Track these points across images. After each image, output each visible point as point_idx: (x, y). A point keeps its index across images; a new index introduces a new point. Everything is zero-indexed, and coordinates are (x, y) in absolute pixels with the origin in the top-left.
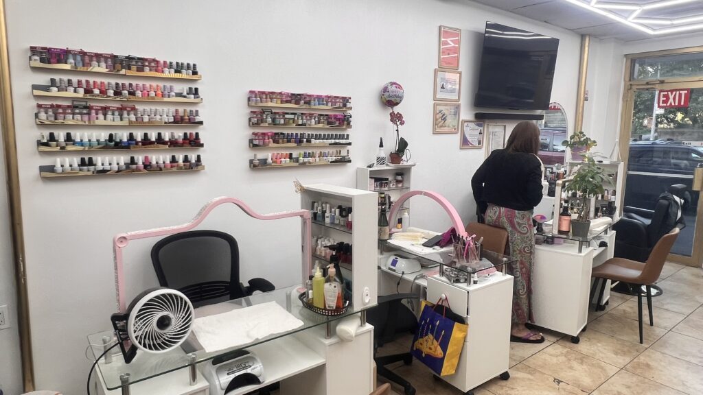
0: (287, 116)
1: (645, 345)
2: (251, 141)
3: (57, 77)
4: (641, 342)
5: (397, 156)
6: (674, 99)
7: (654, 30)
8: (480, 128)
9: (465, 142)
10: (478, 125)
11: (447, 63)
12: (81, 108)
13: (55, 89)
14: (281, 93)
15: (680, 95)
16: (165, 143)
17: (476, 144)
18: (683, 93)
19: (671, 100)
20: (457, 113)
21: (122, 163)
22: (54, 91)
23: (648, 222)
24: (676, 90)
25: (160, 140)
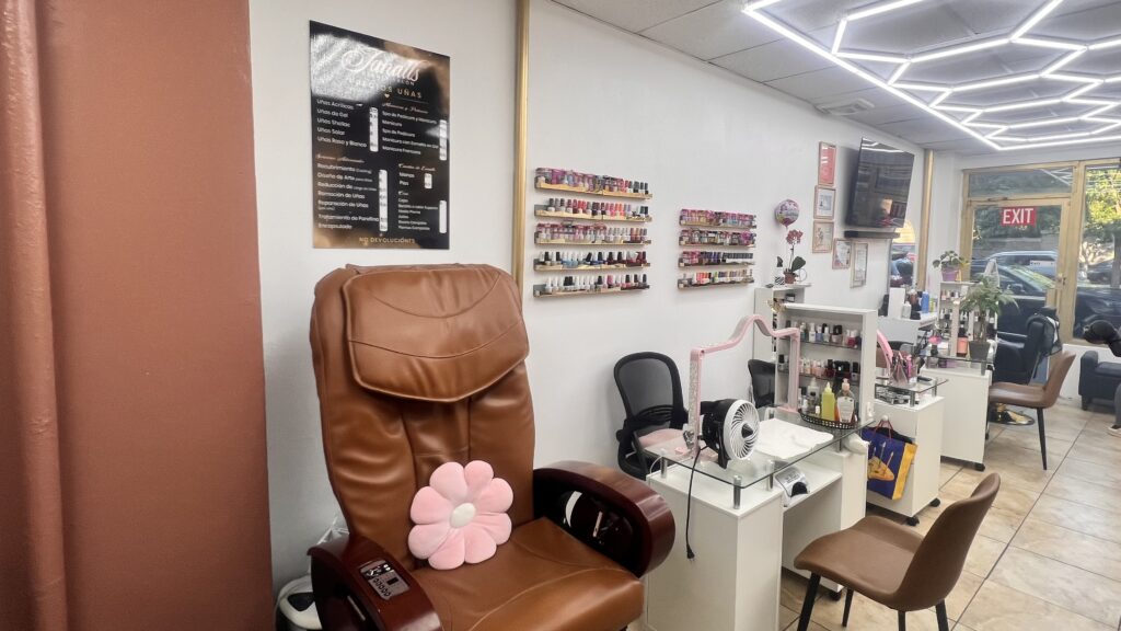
0: (710, 235)
1: (1050, 471)
2: (681, 261)
3: (554, 197)
4: (1045, 468)
5: (790, 276)
6: (1019, 216)
7: (1002, 146)
8: (848, 247)
9: (837, 264)
10: (848, 244)
11: (825, 180)
12: (568, 227)
13: (553, 209)
14: (707, 212)
15: (1026, 213)
16: (623, 262)
17: (845, 263)
18: (1029, 210)
19: (1016, 217)
20: (832, 231)
21: (592, 283)
22: (552, 212)
23: (1020, 346)
24: (1021, 208)
25: (620, 260)
